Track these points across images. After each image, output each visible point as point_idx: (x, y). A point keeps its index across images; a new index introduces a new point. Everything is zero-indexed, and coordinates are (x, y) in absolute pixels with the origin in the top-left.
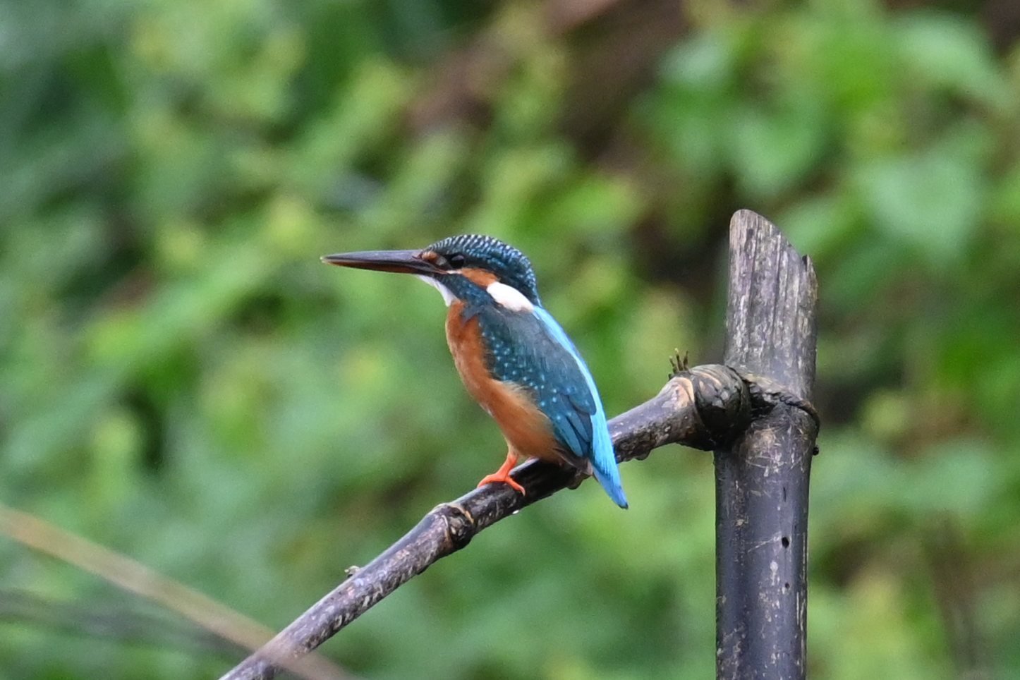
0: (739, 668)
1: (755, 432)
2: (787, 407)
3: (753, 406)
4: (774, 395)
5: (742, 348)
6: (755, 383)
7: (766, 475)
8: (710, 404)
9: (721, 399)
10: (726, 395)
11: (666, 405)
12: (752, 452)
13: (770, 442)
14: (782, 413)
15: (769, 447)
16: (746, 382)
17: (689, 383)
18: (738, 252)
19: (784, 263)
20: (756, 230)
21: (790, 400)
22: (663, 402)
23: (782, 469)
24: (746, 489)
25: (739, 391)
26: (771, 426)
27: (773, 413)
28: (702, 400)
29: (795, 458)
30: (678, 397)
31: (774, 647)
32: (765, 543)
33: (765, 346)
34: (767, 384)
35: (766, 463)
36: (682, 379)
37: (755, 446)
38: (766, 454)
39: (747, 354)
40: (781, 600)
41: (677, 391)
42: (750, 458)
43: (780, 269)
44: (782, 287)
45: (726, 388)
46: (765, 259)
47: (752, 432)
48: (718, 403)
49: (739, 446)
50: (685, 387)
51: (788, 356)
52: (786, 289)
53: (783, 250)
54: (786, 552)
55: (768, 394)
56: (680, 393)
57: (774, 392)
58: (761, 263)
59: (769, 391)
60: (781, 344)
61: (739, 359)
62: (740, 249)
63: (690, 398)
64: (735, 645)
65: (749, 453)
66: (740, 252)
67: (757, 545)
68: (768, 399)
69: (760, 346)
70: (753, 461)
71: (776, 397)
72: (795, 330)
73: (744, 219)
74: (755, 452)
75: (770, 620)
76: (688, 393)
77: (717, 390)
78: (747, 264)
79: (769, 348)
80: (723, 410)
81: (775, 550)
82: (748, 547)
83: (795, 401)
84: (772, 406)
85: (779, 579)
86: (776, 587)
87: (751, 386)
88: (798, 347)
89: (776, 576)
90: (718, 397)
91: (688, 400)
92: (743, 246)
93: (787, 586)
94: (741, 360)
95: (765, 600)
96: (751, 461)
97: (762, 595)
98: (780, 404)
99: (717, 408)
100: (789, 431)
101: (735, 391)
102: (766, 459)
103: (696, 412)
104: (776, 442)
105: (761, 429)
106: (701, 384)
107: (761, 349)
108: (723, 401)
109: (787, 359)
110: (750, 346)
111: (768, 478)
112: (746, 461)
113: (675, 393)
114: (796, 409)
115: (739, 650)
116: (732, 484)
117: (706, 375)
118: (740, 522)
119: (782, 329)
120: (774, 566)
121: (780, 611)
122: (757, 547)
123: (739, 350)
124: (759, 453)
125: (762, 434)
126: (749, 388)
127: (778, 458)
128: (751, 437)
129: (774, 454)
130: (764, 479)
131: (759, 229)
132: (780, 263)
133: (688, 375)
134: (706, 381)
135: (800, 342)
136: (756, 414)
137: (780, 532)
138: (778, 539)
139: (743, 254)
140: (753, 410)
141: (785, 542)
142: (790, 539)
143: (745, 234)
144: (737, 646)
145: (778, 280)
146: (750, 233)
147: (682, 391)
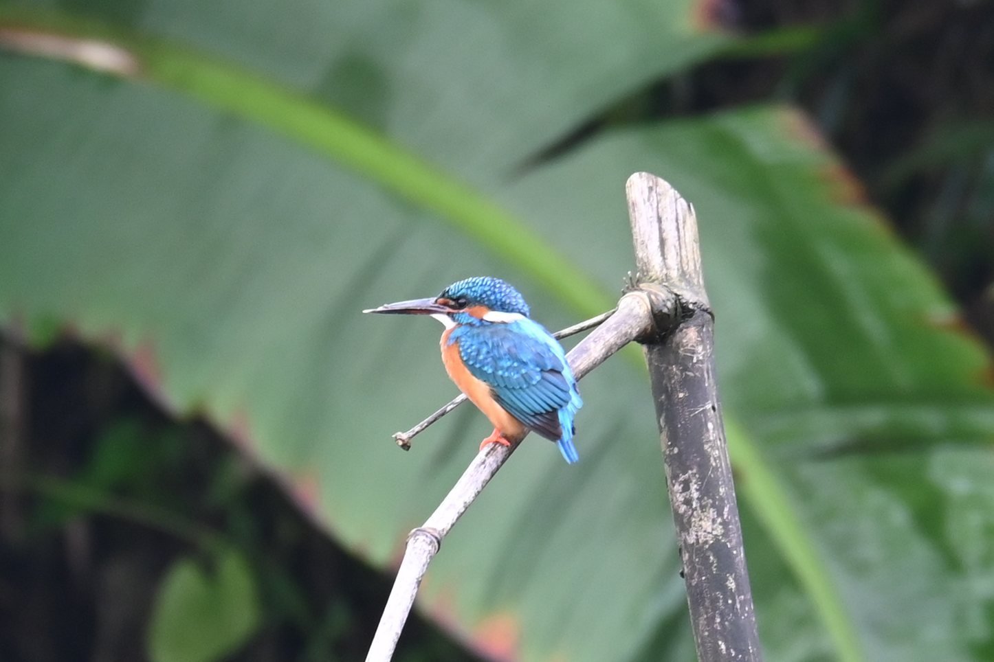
0: (698, 499)
1: (684, 330)
2: (702, 312)
3: (683, 312)
4: (695, 303)
5: (662, 271)
6: (681, 295)
7: (695, 361)
8: (661, 311)
9: (667, 307)
10: (669, 304)
11: (635, 312)
12: (683, 346)
13: (694, 337)
14: (699, 317)
15: (694, 341)
16: (676, 295)
17: (644, 295)
18: (643, 203)
19: (679, 211)
20: (654, 188)
21: (703, 307)
22: (632, 310)
23: (703, 356)
24: (682, 371)
25: (676, 301)
26: (694, 326)
27: (694, 316)
28: (655, 309)
29: (710, 348)
30: (640, 306)
31: (720, 483)
32: (701, 409)
33: (678, 270)
34: (689, 297)
35: (693, 352)
36: (636, 293)
37: (684, 341)
38: (693, 346)
39: (666, 275)
40: (718, 449)
41: (638, 303)
42: (682, 349)
43: (677, 214)
44: (681, 227)
45: (668, 300)
46: (665, 207)
47: (681, 330)
48: (665, 310)
49: (672, 342)
50: (642, 298)
51: (693, 275)
52: (684, 228)
53: (676, 200)
54: (716, 415)
55: (691, 303)
56: (640, 304)
57: (694, 302)
58: (663, 210)
59: (691, 301)
60: (688, 269)
61: (660, 279)
62: (644, 200)
63: (647, 307)
64: (691, 482)
65: (680, 345)
66: (645, 203)
67: (697, 410)
68: (691, 306)
69: (674, 269)
70: (685, 351)
71: (696, 305)
72: (694, 258)
73: (643, 179)
74: (685, 344)
75: (714, 464)
76: (646, 304)
77: (664, 301)
78: (652, 210)
79: (681, 270)
80: (668, 315)
81: (709, 414)
82: (691, 412)
83: (705, 309)
84: (693, 311)
85: (714, 435)
86: (714, 441)
87: (680, 297)
88: (698, 269)
89: (713, 433)
90: (665, 306)
91: (646, 308)
92: (646, 199)
93: (720, 439)
94: (662, 280)
95: (709, 450)
96: (683, 351)
97: (706, 447)
98: (697, 311)
99: (665, 314)
100: (704, 330)
101: (673, 301)
102: (694, 350)
103: (652, 316)
104: (698, 337)
105: (687, 328)
106: (653, 297)
107: (676, 271)
108: (668, 309)
109: (694, 278)
110: (667, 269)
111: (696, 363)
112: (680, 352)
113: (636, 304)
114: (705, 314)
115: (695, 486)
116: (670, 368)
117: (654, 291)
118: (681, 395)
119: (687, 257)
120: (710, 426)
121: (719, 457)
122: (697, 412)
123: (659, 273)
124: (687, 345)
125: (688, 332)
126: (679, 300)
127: (700, 348)
128: (680, 333)
129: (697, 345)
130: (694, 364)
131: (657, 186)
132: (676, 210)
133: (641, 290)
134: (656, 295)
135: (698, 266)
136: (683, 317)
137: (710, 402)
138: (709, 406)
139: (648, 204)
140: (683, 315)
141: (714, 408)
142: (716, 406)
143: (646, 191)
144: (693, 483)
145: (677, 220)
146: (651, 189)
147: (641, 302)
